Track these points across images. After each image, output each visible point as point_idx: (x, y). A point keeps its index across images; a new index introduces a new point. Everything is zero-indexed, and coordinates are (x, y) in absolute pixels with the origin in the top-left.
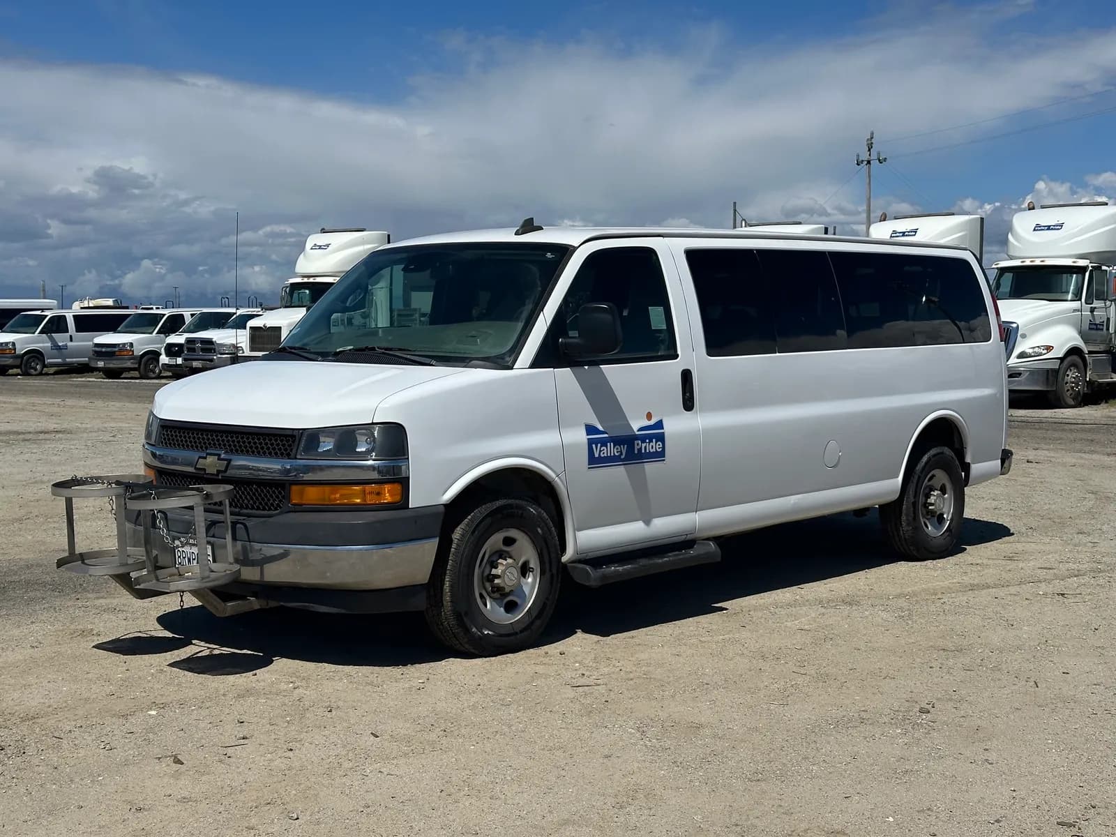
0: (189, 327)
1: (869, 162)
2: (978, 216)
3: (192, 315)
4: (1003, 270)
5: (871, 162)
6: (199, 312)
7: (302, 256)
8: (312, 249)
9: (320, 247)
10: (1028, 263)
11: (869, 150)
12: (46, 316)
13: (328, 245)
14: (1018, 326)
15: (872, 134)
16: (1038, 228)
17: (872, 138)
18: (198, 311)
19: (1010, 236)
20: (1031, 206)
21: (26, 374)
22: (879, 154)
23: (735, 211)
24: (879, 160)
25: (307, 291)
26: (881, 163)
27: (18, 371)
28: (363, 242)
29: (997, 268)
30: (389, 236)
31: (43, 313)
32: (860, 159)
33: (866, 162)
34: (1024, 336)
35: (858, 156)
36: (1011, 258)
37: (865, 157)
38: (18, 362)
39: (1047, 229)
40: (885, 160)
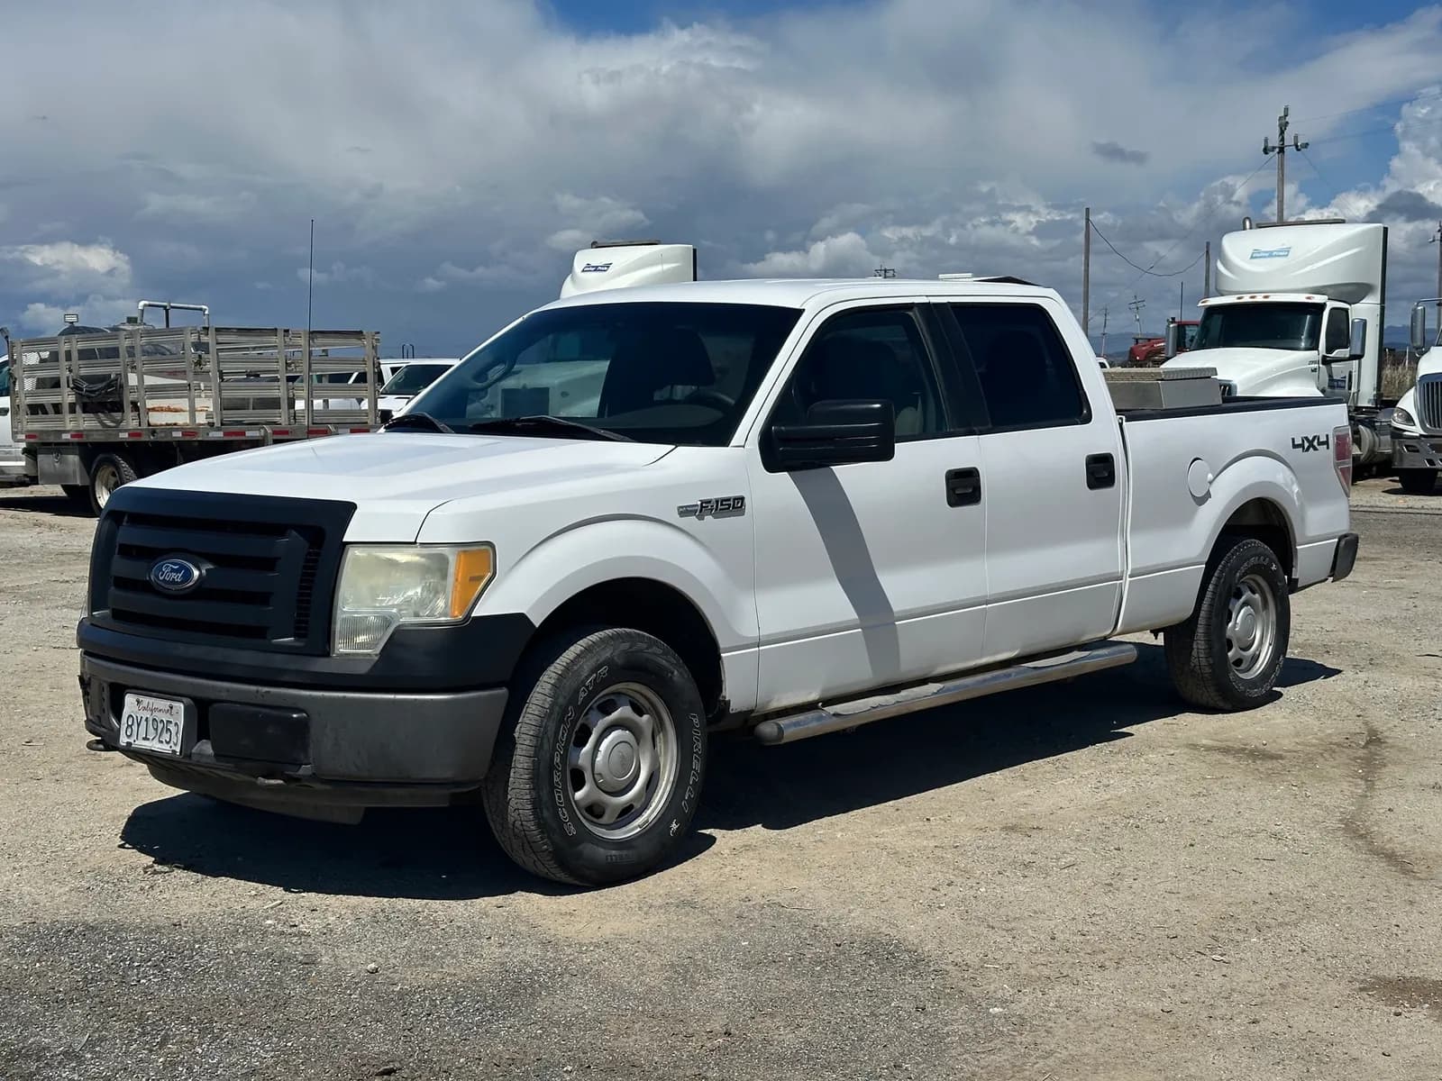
0: (391, 387)
1: (1281, 150)
3: (394, 370)
5: (1285, 149)
6: (405, 365)
7: (569, 278)
8: (583, 271)
9: (596, 269)
11: (1282, 133)
13: (608, 266)
15: (1286, 110)
17: (1286, 116)
18: (403, 363)
22: (1296, 137)
23: (1088, 220)
24: (1297, 146)
26: (1299, 150)
28: (662, 261)
30: (695, 251)
32: (1270, 145)
33: (1277, 150)
35: (1266, 141)
37: (1276, 142)
40: (1306, 145)
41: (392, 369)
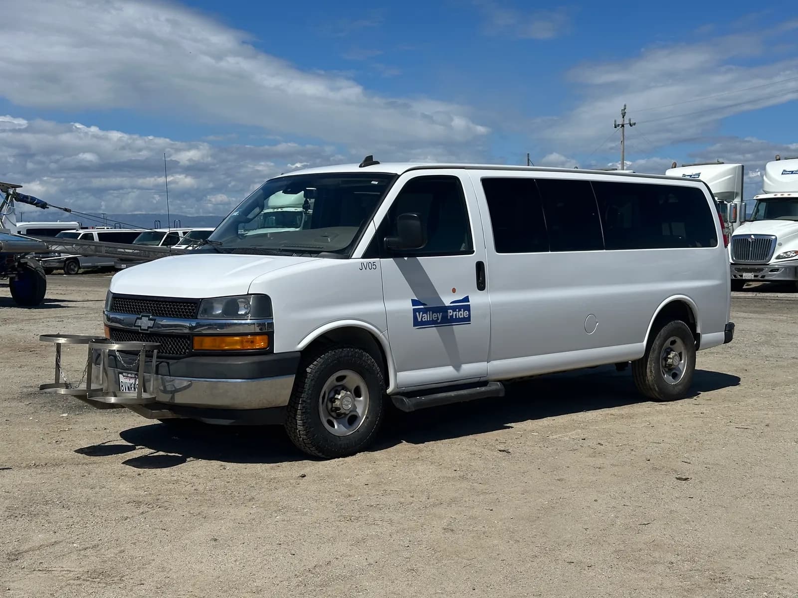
1: (623, 126)
2: (740, 164)
4: (761, 200)
5: (625, 126)
10: (779, 196)
11: (623, 117)
12: (80, 234)
14: (776, 238)
15: (625, 106)
16: (784, 172)
17: (625, 109)
18: (189, 230)
19: (764, 177)
20: (778, 158)
21: (67, 273)
22: (630, 120)
24: (630, 125)
25: (274, 218)
26: (631, 126)
27: (62, 271)
29: (756, 199)
31: (77, 232)
32: (617, 123)
33: (620, 126)
34: (780, 245)
35: (615, 121)
36: (766, 193)
37: (620, 122)
38: (62, 265)
39: (791, 173)
40: (634, 124)
41: (183, 232)
